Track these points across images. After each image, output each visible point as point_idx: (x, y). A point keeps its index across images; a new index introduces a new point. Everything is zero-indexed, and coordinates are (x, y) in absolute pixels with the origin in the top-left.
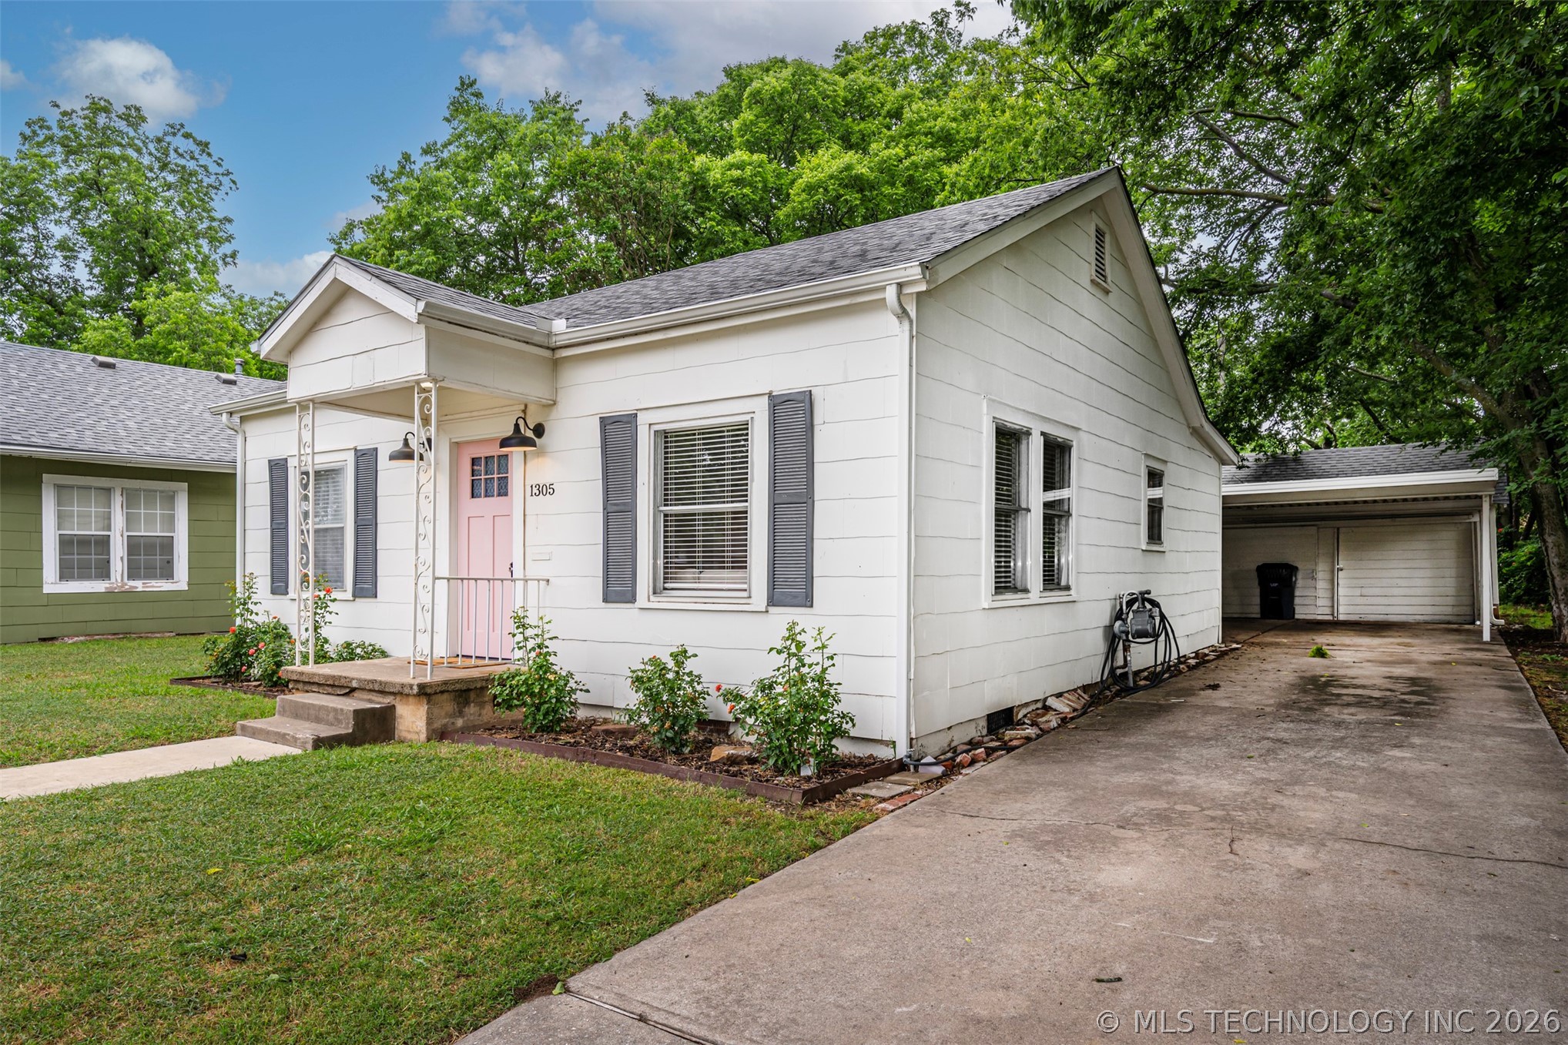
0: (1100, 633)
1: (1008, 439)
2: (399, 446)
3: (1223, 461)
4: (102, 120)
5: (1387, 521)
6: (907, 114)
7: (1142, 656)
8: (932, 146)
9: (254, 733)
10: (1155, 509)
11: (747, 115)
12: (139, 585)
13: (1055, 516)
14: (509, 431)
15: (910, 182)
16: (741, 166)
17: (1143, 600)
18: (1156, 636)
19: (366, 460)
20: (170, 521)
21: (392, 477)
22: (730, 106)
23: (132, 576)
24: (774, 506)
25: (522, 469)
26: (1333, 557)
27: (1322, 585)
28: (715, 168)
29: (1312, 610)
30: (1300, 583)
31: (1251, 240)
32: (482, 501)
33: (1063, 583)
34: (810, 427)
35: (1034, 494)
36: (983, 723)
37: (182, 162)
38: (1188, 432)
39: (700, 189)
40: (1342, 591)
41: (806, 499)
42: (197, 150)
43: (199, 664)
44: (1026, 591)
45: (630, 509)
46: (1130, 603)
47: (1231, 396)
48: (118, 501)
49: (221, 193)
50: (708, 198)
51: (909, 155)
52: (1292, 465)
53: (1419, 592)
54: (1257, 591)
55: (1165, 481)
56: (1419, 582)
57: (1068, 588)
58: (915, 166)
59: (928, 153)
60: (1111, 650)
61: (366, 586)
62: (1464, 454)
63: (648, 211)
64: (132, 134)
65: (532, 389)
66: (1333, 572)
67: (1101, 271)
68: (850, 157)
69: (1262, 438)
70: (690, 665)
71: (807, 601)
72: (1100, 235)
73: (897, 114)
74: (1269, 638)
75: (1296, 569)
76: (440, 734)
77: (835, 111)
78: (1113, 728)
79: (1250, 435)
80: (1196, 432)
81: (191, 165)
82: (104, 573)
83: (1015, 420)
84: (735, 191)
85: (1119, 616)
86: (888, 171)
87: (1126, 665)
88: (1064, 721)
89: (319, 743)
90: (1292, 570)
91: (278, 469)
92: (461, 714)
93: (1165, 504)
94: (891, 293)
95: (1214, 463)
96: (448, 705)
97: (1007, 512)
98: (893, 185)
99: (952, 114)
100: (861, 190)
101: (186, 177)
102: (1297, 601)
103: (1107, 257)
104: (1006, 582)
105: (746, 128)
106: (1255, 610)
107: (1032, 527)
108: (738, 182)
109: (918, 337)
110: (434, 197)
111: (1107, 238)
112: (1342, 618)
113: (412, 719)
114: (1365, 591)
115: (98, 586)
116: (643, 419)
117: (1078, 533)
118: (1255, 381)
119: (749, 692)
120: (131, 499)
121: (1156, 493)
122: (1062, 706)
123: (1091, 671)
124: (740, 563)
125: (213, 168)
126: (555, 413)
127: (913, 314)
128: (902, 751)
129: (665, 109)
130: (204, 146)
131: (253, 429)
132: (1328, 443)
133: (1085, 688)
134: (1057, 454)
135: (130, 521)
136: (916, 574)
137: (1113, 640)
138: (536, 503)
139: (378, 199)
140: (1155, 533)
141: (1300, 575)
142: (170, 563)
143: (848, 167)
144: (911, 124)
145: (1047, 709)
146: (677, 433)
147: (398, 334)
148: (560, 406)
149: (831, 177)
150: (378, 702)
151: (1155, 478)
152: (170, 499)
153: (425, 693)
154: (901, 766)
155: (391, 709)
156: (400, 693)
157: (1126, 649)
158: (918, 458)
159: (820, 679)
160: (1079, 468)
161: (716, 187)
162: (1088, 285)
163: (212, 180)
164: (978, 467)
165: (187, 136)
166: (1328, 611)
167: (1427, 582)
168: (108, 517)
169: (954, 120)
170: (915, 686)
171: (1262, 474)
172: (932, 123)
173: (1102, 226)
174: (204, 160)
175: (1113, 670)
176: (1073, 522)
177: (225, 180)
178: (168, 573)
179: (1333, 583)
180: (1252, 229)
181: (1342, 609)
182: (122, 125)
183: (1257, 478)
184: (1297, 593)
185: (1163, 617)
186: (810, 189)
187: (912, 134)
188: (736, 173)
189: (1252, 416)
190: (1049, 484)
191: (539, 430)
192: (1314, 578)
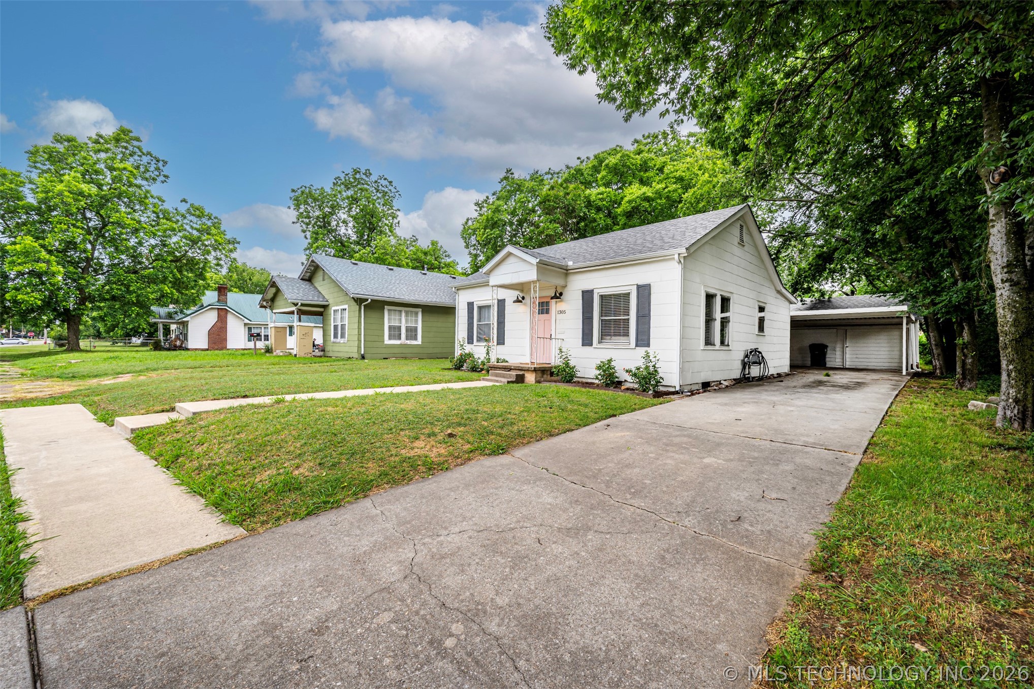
0: (740, 362)
1: (710, 297)
2: (516, 298)
3: (791, 303)
4: (358, 176)
5: (868, 327)
6: (666, 170)
7: (755, 371)
8: (675, 183)
9: (487, 380)
10: (761, 321)
11: (603, 173)
12: (408, 342)
13: (725, 322)
14: (553, 295)
15: (668, 198)
16: (602, 194)
17: (756, 351)
18: (760, 364)
19: (501, 303)
20: (416, 321)
21: (510, 307)
22: (596, 169)
23: (407, 339)
24: (638, 317)
25: (554, 306)
26: (844, 342)
27: (838, 353)
28: (593, 193)
29: (834, 363)
30: (829, 352)
31: (807, 212)
32: (541, 315)
33: (726, 343)
34: (650, 294)
35: (718, 315)
36: (701, 385)
37: (383, 189)
38: (775, 292)
39: (589, 204)
40: (847, 356)
41: (648, 316)
42: (388, 184)
43: (448, 364)
44: (714, 345)
45: (591, 318)
46: (751, 352)
47: (799, 275)
48: (403, 314)
49: (396, 199)
50: (591, 206)
51: (667, 187)
52: (827, 303)
53: (885, 357)
54: (809, 355)
55: (766, 310)
56: (883, 353)
57: (728, 345)
58: (669, 192)
59: (674, 186)
60: (744, 368)
61: (501, 341)
62: (897, 300)
63: (570, 211)
64: (367, 179)
65: (559, 282)
66: (843, 348)
67: (742, 240)
68: (645, 189)
69: (813, 292)
70: (613, 363)
71: (648, 345)
72: (741, 226)
73: (661, 170)
74: (810, 371)
75: (827, 346)
76: (538, 382)
77: (636, 169)
78: (743, 388)
79: (808, 291)
80: (779, 292)
81: (386, 190)
82: (400, 338)
83: (712, 291)
84: (600, 203)
85: (747, 356)
86: (659, 194)
87: (749, 374)
88: (727, 386)
89: (508, 382)
90: (826, 347)
91: (470, 305)
92: (543, 377)
93: (766, 318)
94: (676, 256)
95: (787, 303)
96: (540, 374)
97: (709, 320)
98: (661, 199)
99: (683, 169)
100: (649, 201)
101: (385, 194)
102: (827, 359)
103: (744, 234)
104: (708, 342)
105: (603, 178)
106: (809, 363)
107: (717, 325)
108: (602, 200)
109: (684, 269)
110: (499, 211)
111: (744, 228)
112: (847, 367)
113: (530, 378)
114: (858, 356)
115: (397, 342)
116: (595, 291)
117: (732, 328)
118: (810, 269)
119: (634, 370)
120: (407, 313)
121: (762, 314)
122: (726, 383)
123: (737, 374)
124: (627, 334)
125: (393, 190)
126: (566, 289)
127: (682, 262)
128: (678, 389)
129: (573, 171)
130: (390, 182)
131: (461, 292)
132: (853, 293)
133: (734, 379)
134: (725, 301)
135: (407, 321)
136: (683, 338)
137: (744, 365)
138: (560, 316)
139: (476, 210)
140: (761, 328)
141: (828, 349)
142: (416, 335)
143: (644, 193)
144: (667, 174)
145: (721, 384)
146: (605, 295)
147: (527, 267)
148: (568, 287)
149: (638, 197)
150: (521, 373)
151: (762, 309)
152: (417, 314)
153: (535, 370)
154: (677, 393)
155: (523, 375)
156: (528, 370)
157: (749, 368)
158: (684, 304)
159: (654, 366)
160: (732, 305)
161: (594, 201)
162: (736, 244)
163: (393, 195)
164: (700, 306)
165: (385, 179)
166: (841, 364)
167: (887, 353)
168: (400, 320)
169: (684, 172)
170: (682, 370)
171: (813, 307)
172: (675, 173)
173: (742, 224)
174: (390, 188)
175: (744, 375)
176: (730, 324)
177: (397, 194)
178: (416, 339)
179: (843, 353)
180: (808, 209)
181: (847, 363)
182: (364, 177)
183: (811, 308)
184: (827, 356)
185: (763, 357)
186: (630, 202)
187: (668, 178)
188: (601, 196)
189: (808, 282)
190: (722, 312)
191: (561, 294)
192: (835, 350)
